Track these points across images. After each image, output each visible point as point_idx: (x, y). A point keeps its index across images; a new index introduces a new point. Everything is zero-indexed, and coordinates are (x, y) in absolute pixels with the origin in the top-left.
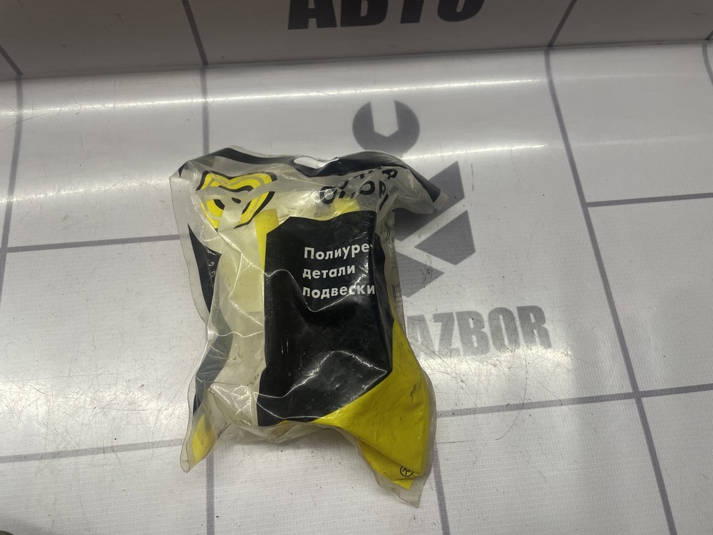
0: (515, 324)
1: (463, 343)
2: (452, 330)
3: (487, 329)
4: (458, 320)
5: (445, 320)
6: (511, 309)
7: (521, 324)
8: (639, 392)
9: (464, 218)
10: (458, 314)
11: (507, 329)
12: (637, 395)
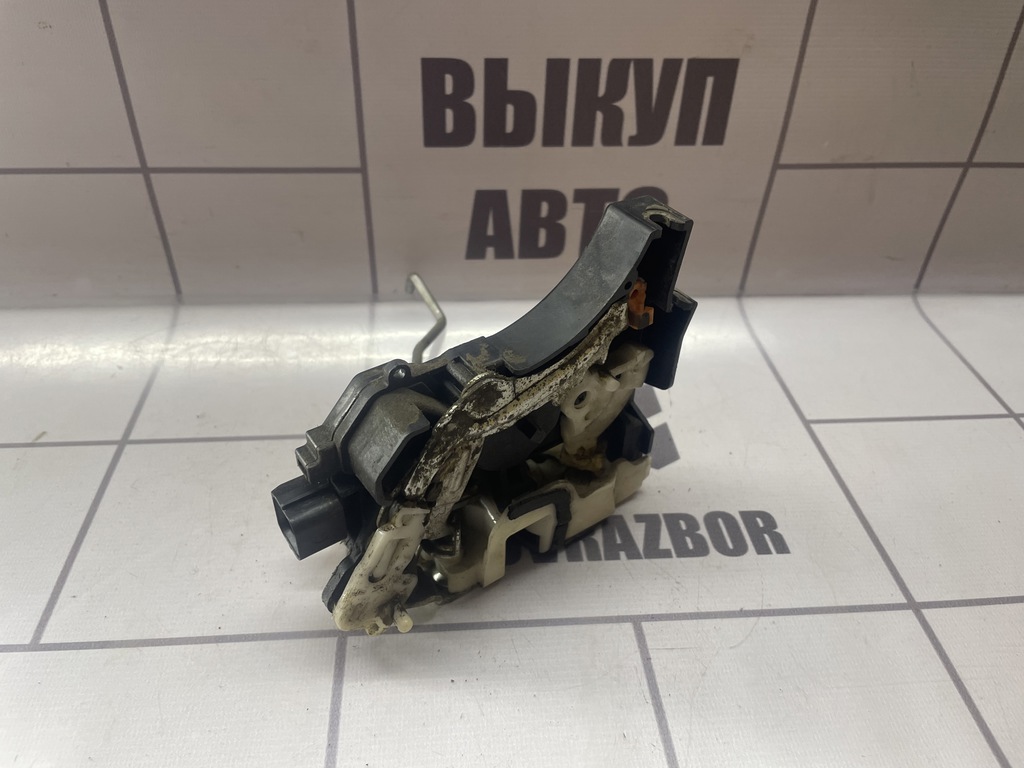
0: (739, 528)
1: (675, 544)
2: (658, 531)
3: (703, 531)
4: (666, 522)
5: (651, 522)
6: (732, 513)
7: (747, 527)
8: (915, 603)
9: (663, 430)
10: (665, 516)
11: (729, 533)
12: (914, 606)
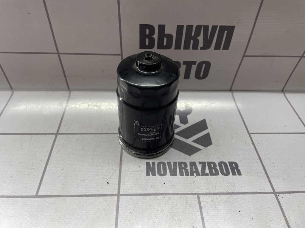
0: (228, 167)
1: (210, 171)
2: (205, 167)
3: (218, 168)
4: (208, 164)
5: (203, 164)
6: (226, 162)
7: (230, 167)
8: (275, 192)
9: (208, 134)
10: (207, 162)
11: (225, 168)
12: (275, 193)
